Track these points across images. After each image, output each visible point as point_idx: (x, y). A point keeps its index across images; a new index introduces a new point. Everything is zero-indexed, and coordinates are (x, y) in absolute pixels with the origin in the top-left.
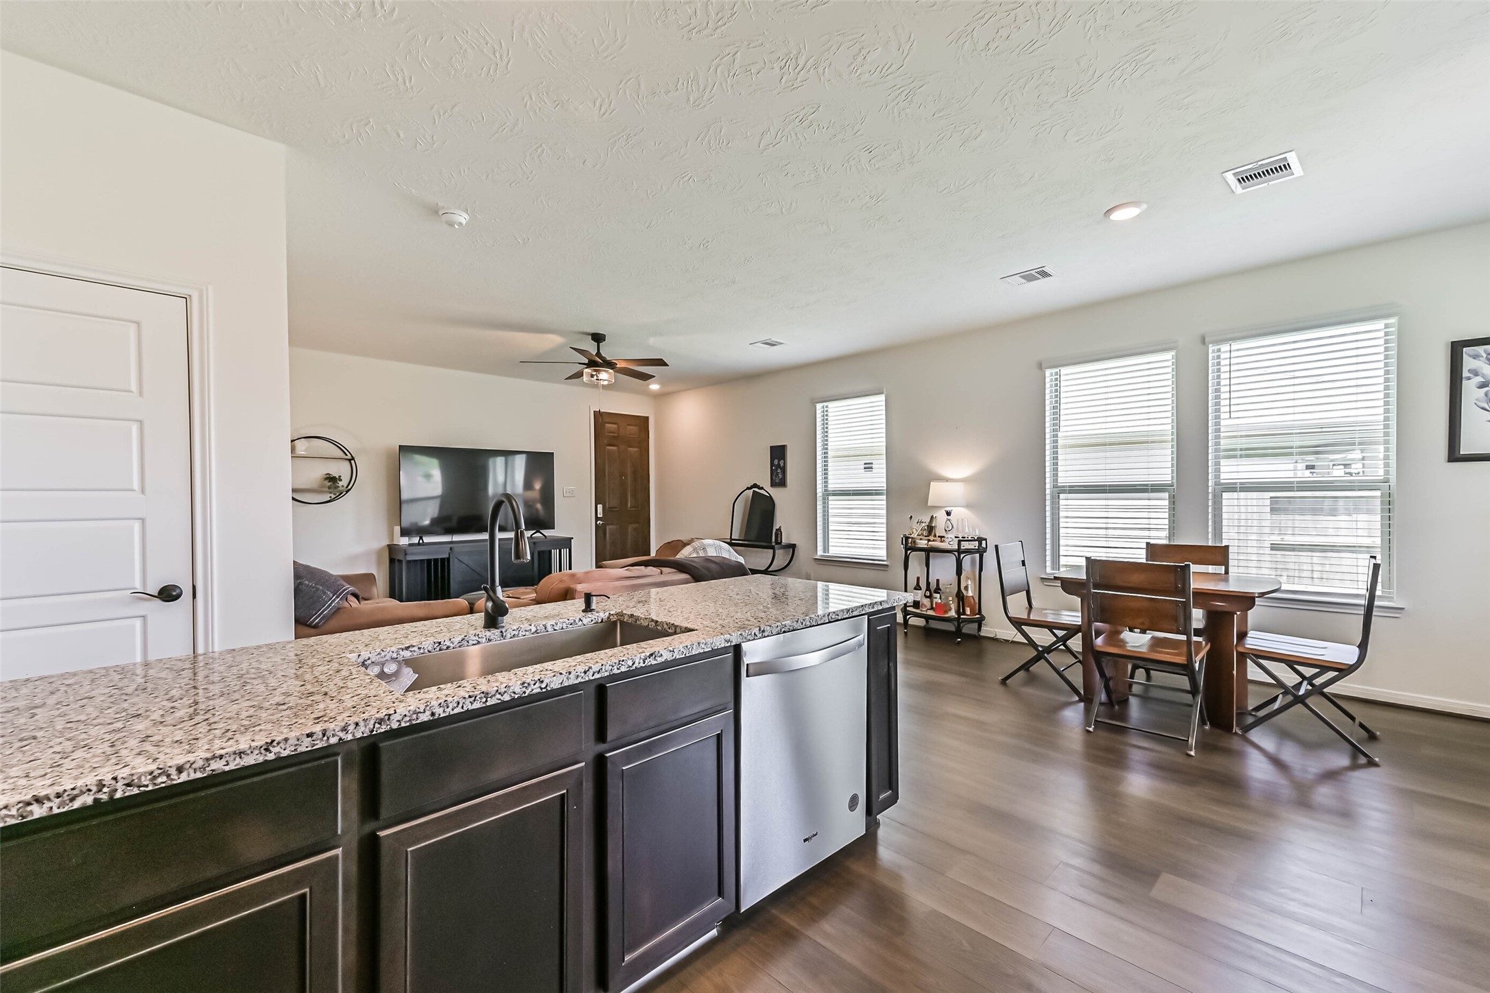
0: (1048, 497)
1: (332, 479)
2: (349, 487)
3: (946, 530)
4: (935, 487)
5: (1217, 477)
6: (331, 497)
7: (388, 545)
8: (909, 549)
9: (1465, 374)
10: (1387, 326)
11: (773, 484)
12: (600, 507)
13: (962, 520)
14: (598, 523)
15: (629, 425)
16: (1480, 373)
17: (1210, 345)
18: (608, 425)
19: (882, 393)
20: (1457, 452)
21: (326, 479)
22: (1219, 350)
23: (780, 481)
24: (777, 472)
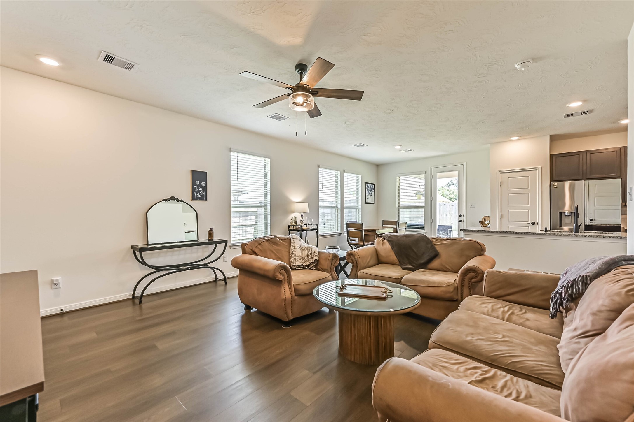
11: (194, 198)
23: (201, 196)
24: (198, 190)
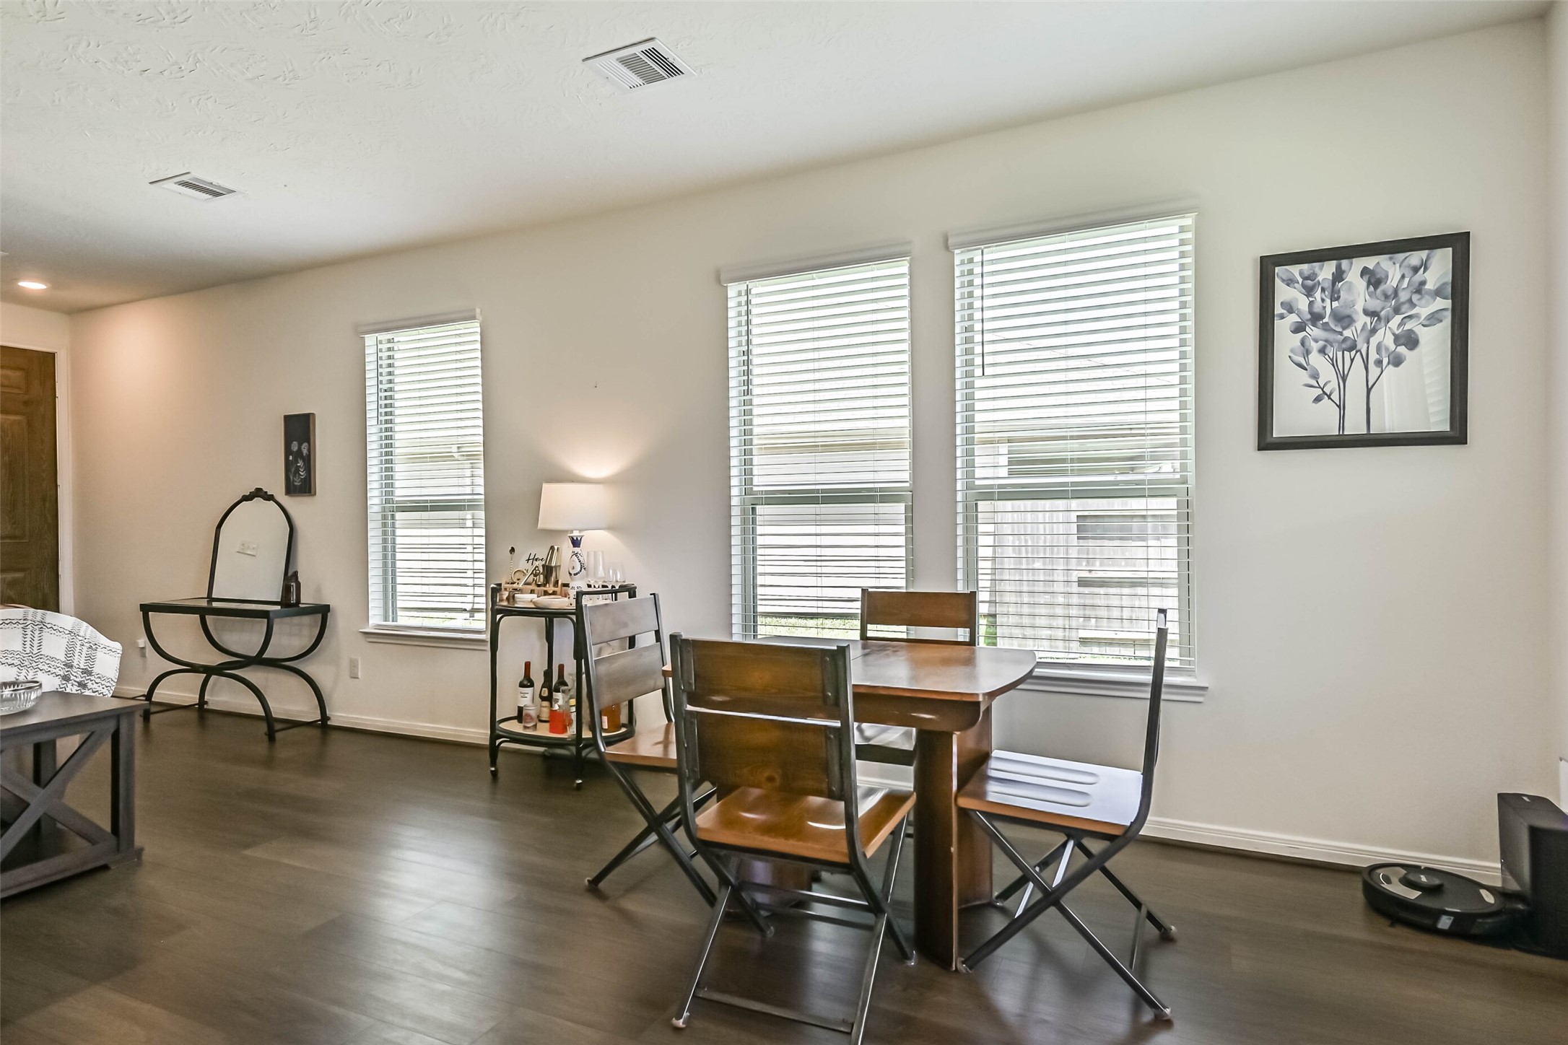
0: (735, 511)
3: (570, 574)
4: (553, 494)
5: (970, 475)
8: (499, 611)
9: (1278, 310)
10: (1182, 229)
11: (291, 490)
13: (595, 552)
16: (1295, 309)
17: (957, 251)
19: (474, 318)
20: (1269, 434)
22: (971, 261)
23: (302, 483)
24: (296, 465)
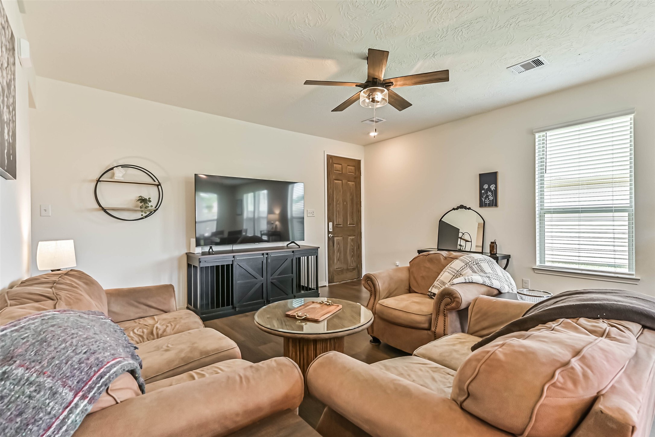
1: (143, 200)
2: (157, 208)
6: (142, 215)
7: (186, 253)
11: (482, 205)
12: (331, 224)
14: (329, 235)
15: (348, 166)
18: (335, 165)
21: (139, 200)
23: (490, 202)
24: (487, 194)
